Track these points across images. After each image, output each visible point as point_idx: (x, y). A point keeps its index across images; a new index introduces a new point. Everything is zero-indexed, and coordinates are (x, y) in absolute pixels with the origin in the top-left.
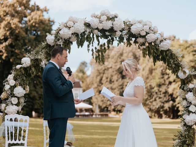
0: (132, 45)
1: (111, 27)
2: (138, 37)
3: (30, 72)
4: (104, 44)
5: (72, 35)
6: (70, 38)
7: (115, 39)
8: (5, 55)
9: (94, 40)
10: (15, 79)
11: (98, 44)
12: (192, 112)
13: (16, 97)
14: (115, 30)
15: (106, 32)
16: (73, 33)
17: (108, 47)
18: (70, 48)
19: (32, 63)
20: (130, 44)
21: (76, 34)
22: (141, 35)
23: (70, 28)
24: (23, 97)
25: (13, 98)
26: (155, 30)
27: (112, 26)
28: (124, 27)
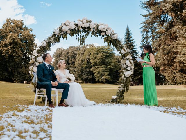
0: (98, 36)
2: (102, 32)
4: (84, 35)
5: (68, 30)
8: (10, 52)
10: (38, 53)
12: (128, 70)
13: (39, 62)
14: (90, 28)
16: (69, 28)
17: (86, 37)
18: (67, 37)
19: (47, 44)
23: (67, 26)
25: (37, 63)
26: (110, 29)
27: (89, 26)
28: (95, 26)
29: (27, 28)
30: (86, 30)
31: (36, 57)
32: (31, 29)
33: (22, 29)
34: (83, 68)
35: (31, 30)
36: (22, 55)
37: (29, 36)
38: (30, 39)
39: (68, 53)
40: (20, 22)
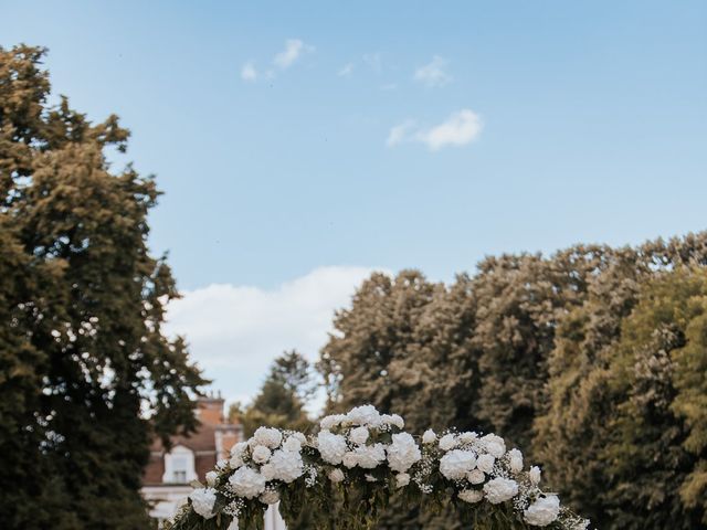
1: (382, 461)
2: (461, 489)
5: (268, 488)
6: (261, 496)
14: (393, 469)
15: (366, 476)
16: (269, 480)
23: (259, 466)
27: (384, 459)
28: (420, 458)
29: (77, 120)
30: (371, 478)
32: (113, 121)
33: (35, 133)
34: (611, 473)
35: (116, 135)
36: (40, 370)
37: (97, 195)
38: (106, 228)
39: (468, 322)
40: (17, 67)
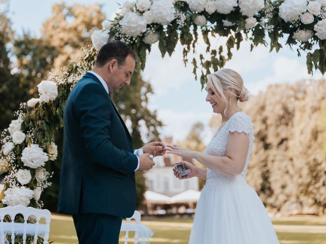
0: (282, 47)
1: (234, 7)
3: (56, 112)
4: (221, 49)
5: (149, 29)
6: (144, 35)
7: (243, 35)
9: (196, 38)
10: (25, 129)
11: (208, 49)
13: (27, 168)
14: (243, 14)
15: (223, 21)
16: (150, 23)
17: (230, 54)
18: (145, 57)
19: (61, 92)
20: (279, 46)
21: (157, 27)
22: (302, 24)
23: (142, 13)
24: (44, 167)
25: (21, 172)
27: (236, 5)
28: (263, 6)
30: (227, 23)
31: (19, 149)
